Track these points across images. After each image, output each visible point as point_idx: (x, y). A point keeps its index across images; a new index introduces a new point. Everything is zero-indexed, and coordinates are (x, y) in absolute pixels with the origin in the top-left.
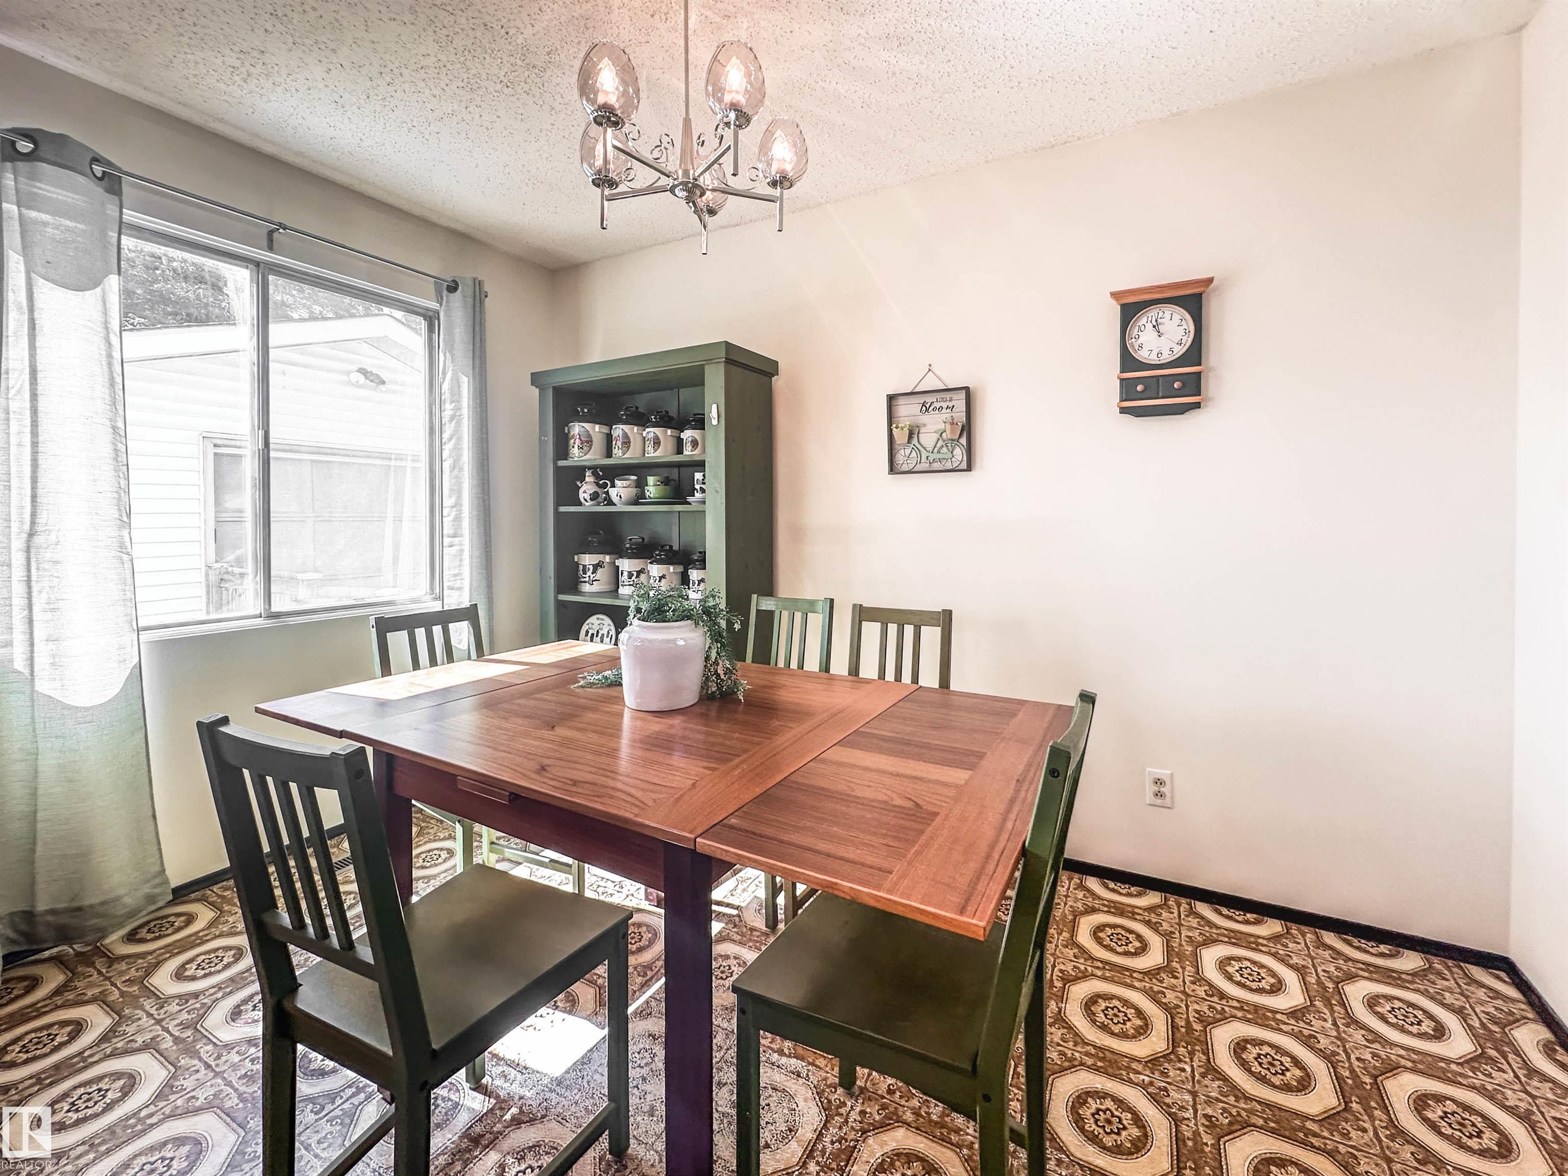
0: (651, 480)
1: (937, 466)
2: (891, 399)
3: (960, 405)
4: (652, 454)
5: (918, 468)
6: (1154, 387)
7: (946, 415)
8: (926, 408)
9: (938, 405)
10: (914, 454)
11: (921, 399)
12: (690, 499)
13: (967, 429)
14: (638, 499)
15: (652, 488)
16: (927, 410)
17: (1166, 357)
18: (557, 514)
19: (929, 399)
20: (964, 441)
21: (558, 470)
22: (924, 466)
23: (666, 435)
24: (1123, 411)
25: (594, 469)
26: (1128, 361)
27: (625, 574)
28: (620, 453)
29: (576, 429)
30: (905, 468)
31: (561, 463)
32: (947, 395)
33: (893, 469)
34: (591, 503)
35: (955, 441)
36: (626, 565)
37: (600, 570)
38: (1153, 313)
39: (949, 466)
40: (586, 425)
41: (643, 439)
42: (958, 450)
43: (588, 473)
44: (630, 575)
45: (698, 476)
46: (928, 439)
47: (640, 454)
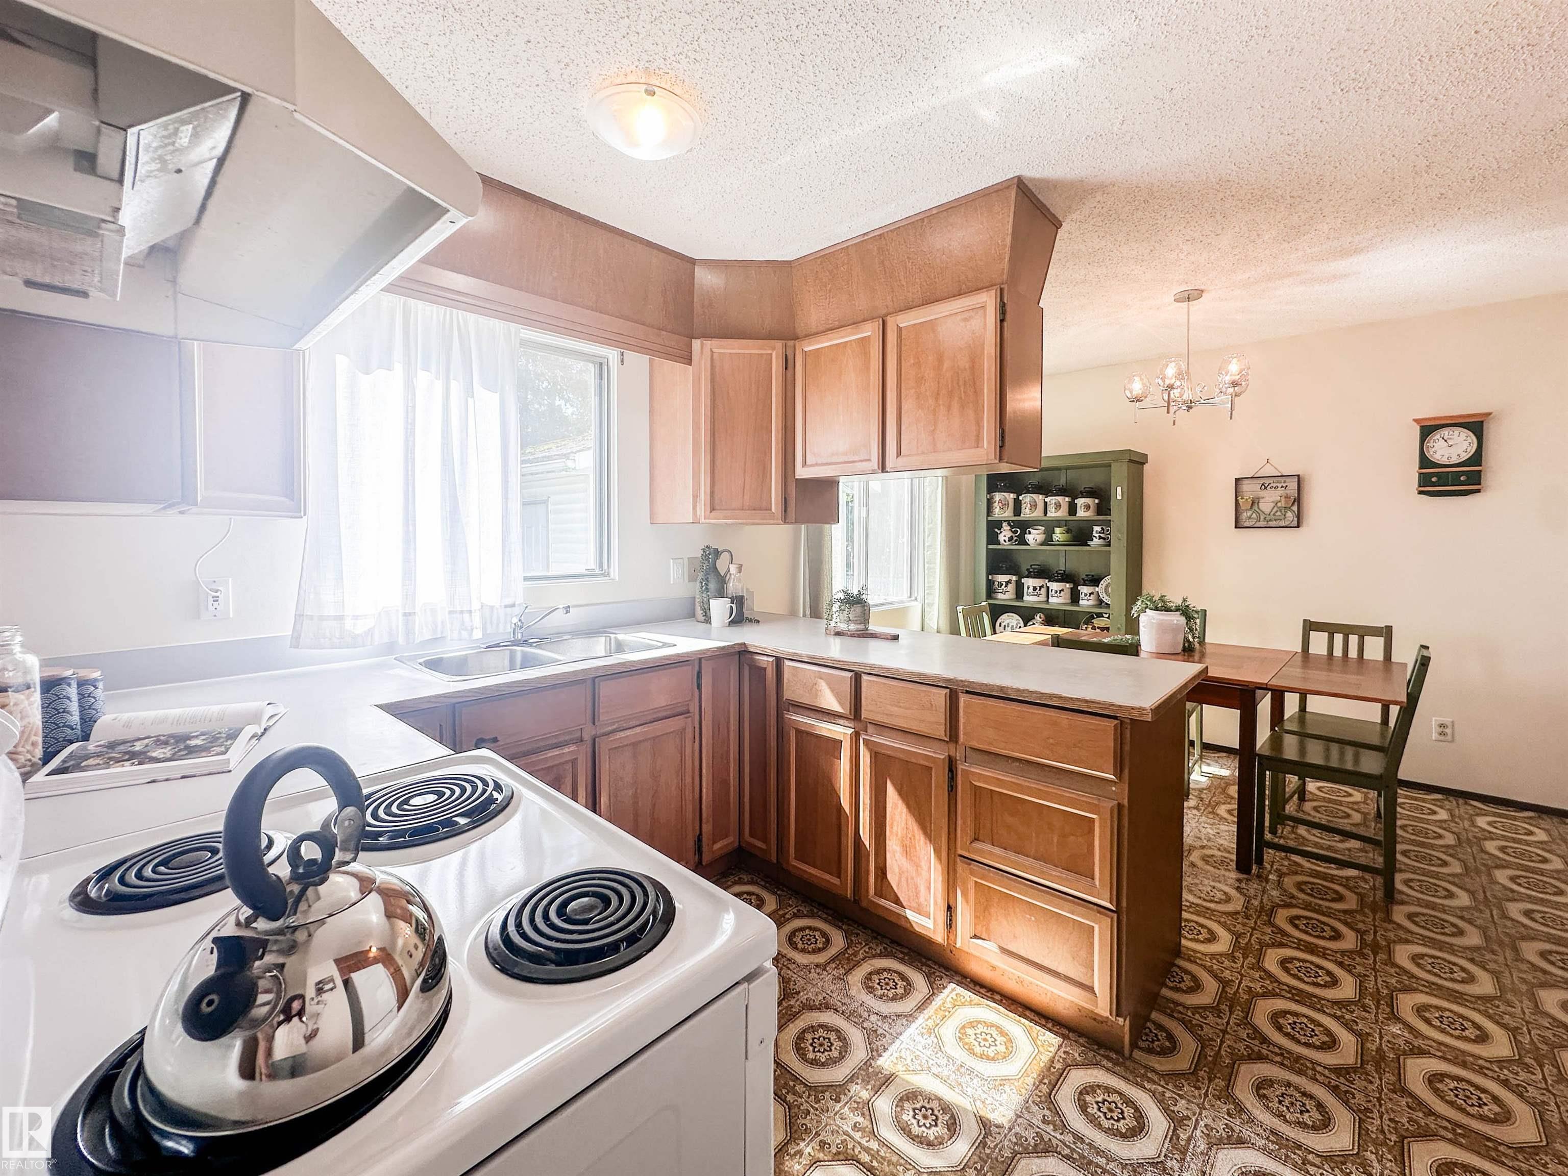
0: (1057, 530)
1: (1272, 524)
2: (1237, 480)
3: (1293, 485)
4: (1052, 514)
5: (1258, 524)
6: (1444, 479)
7: (1281, 491)
8: (1264, 487)
9: (1274, 485)
10: (1254, 516)
11: (1262, 481)
13: (1298, 500)
14: (1049, 540)
15: (1059, 535)
16: (1266, 488)
17: (1455, 460)
18: (987, 549)
19: (1267, 481)
20: (1295, 508)
21: (989, 522)
22: (1262, 524)
23: (1064, 501)
24: (1420, 493)
25: (1009, 522)
26: (1425, 461)
27: (1031, 588)
28: (1027, 511)
29: (998, 496)
30: (1246, 524)
31: (990, 518)
32: (1282, 479)
33: (1237, 526)
34: (1008, 543)
35: (1288, 508)
36: (1029, 582)
37: (1010, 585)
38: (1445, 432)
39: (1282, 523)
40: (1006, 494)
41: (1046, 503)
42: (1289, 514)
43: (1004, 524)
44: (1035, 589)
45: (1097, 529)
46: (1266, 506)
47: (1046, 513)
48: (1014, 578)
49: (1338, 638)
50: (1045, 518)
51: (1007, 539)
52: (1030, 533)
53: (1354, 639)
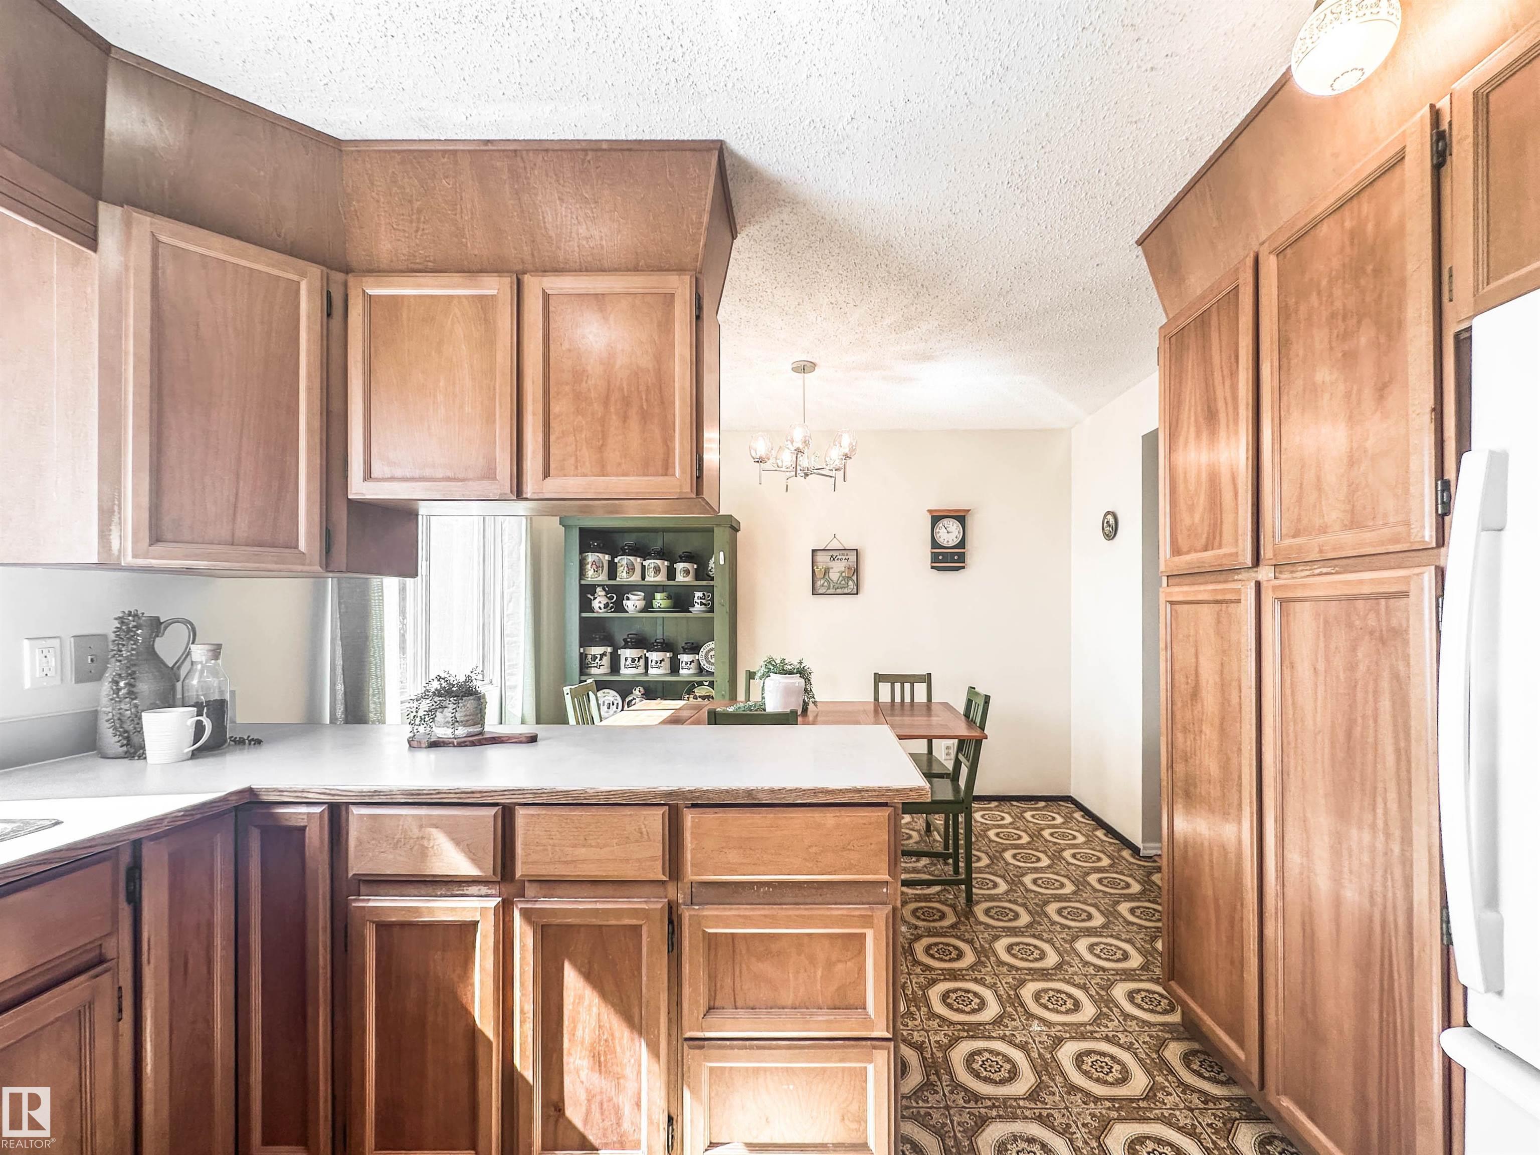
0: (658, 596)
1: (839, 591)
2: (813, 551)
3: (853, 558)
4: (651, 578)
5: (829, 592)
6: (948, 557)
7: (844, 563)
8: (833, 558)
9: (840, 557)
10: (826, 584)
11: (831, 553)
12: (691, 609)
13: (857, 571)
14: (648, 607)
15: (660, 600)
17: (951, 544)
18: (581, 618)
19: (835, 554)
20: (855, 578)
21: (581, 585)
22: (831, 591)
23: (663, 564)
24: (932, 567)
25: (603, 586)
26: (935, 544)
28: (624, 574)
29: (591, 557)
30: (820, 592)
31: (583, 582)
32: (845, 552)
33: (814, 593)
34: (603, 610)
35: (849, 578)
38: (945, 521)
39: (846, 591)
40: (600, 555)
41: (643, 567)
42: (851, 583)
43: (599, 589)
44: (633, 660)
45: (698, 594)
46: (834, 576)
47: (643, 578)
48: (609, 650)
49: (898, 686)
50: (643, 583)
51: (602, 606)
52: (628, 599)
53: (907, 686)
